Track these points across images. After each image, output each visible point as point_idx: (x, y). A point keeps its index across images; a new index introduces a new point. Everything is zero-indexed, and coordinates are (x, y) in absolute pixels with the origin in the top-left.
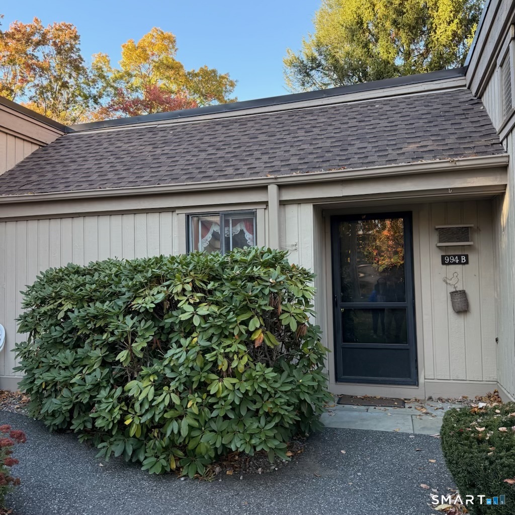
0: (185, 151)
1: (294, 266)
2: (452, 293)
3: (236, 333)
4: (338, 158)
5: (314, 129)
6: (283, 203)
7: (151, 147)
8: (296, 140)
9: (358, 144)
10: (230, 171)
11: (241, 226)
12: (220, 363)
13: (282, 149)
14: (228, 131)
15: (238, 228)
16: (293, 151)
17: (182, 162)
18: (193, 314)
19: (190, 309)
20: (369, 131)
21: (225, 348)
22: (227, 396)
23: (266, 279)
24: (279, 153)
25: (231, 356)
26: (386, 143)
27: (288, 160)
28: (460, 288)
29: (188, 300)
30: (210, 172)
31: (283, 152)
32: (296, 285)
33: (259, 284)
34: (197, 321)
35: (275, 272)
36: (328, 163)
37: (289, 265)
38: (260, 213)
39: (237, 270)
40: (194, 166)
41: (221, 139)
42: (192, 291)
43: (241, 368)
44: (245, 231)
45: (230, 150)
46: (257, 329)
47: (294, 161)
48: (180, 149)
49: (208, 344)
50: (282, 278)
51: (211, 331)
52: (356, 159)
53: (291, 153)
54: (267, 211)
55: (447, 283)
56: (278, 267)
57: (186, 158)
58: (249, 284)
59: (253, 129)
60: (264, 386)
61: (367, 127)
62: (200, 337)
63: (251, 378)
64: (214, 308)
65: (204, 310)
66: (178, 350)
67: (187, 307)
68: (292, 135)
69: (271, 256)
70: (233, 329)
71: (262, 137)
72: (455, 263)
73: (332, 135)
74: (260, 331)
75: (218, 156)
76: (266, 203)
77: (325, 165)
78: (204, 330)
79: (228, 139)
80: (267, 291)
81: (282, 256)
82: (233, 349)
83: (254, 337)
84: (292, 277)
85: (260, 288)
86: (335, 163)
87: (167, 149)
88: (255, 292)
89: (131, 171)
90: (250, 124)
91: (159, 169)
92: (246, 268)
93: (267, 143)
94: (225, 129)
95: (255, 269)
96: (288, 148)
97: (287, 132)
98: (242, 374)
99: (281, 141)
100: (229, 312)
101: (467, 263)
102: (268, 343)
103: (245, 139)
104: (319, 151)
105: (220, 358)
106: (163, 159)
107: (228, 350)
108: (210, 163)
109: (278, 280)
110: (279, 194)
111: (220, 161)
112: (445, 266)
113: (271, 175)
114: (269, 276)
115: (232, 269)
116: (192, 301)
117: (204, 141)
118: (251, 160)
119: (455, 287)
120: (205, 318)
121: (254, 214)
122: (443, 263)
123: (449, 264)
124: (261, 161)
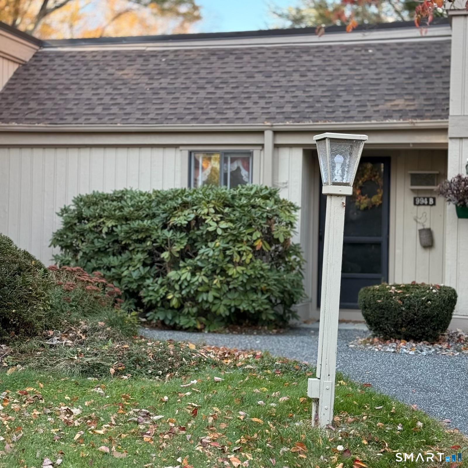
0: (183, 86)
1: (284, 200)
2: (420, 231)
3: (245, 239)
4: (326, 110)
5: (309, 74)
6: (277, 146)
7: (146, 77)
8: (291, 84)
9: (345, 96)
10: (230, 114)
11: (237, 163)
12: (235, 257)
13: (278, 94)
14: (224, 66)
15: (235, 165)
16: (288, 97)
17: (183, 99)
18: (217, 227)
19: (215, 224)
20: (357, 82)
21: (239, 248)
22: (238, 278)
23: (265, 207)
24: (275, 98)
25: (242, 253)
26: (368, 97)
27: (283, 107)
28: (427, 226)
29: (212, 219)
30: (212, 114)
31: (278, 98)
32: (284, 213)
33: (259, 210)
34: (219, 232)
35: (270, 203)
36: (317, 114)
37: (280, 199)
38: (256, 153)
39: (244, 201)
40: (196, 105)
41: (218, 75)
42: (215, 213)
43: (248, 261)
44: (242, 168)
45: (229, 90)
46: (258, 238)
47: (288, 109)
48: (178, 83)
49: (226, 245)
50: (275, 207)
51: (229, 238)
52: (340, 113)
53: (286, 100)
54: (262, 152)
55: (417, 221)
56: (273, 200)
57: (186, 95)
58: (253, 210)
59: (249, 65)
60: (262, 273)
61: (356, 77)
62: (222, 241)
63: (254, 268)
64: (230, 225)
65: (223, 225)
66: (207, 249)
67: (212, 223)
68: (288, 78)
69: (267, 192)
70: (243, 237)
71: (259, 77)
72: (424, 204)
73: (324, 82)
74: (260, 240)
75: (217, 95)
76: (262, 145)
77: (314, 116)
78: (224, 237)
79: (225, 76)
80: (265, 215)
81: (275, 192)
82: (243, 249)
83: (256, 244)
84: (282, 207)
85: (260, 213)
86: (323, 114)
87: (164, 82)
88: (257, 215)
89: (134, 106)
90: (246, 58)
91: (163, 106)
92: (250, 199)
93: (263, 85)
94: (221, 61)
95: (257, 200)
96: (282, 94)
97: (282, 74)
98: (248, 264)
99: (277, 84)
100: (241, 226)
101: (434, 204)
102: (264, 248)
103: (242, 78)
104: (311, 100)
105: (236, 254)
106: (163, 94)
107: (240, 249)
108: (211, 103)
109: (273, 208)
110: (274, 139)
111: (220, 101)
112: (416, 207)
113: (268, 122)
114: (266, 206)
115: (240, 200)
116: (215, 220)
117: (202, 75)
118: (249, 104)
119: (423, 226)
120: (225, 230)
121: (251, 154)
122: (415, 204)
123: (419, 205)
124: (258, 105)
